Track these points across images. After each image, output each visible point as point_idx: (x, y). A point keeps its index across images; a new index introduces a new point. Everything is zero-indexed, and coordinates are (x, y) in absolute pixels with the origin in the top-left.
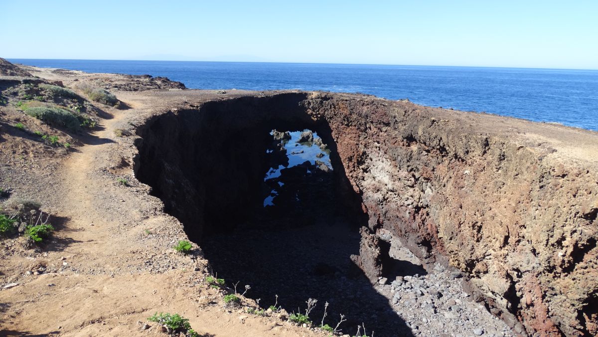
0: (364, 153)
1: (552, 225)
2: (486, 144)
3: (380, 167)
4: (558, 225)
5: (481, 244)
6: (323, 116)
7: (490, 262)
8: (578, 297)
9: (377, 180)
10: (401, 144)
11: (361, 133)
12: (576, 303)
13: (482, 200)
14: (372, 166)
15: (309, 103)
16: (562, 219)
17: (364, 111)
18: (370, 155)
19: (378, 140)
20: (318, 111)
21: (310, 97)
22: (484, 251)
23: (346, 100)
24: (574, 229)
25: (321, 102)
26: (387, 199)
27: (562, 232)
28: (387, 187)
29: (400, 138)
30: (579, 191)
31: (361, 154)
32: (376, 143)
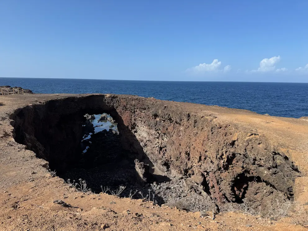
0: (134, 123)
1: (218, 149)
2: (189, 116)
3: (142, 130)
4: (220, 149)
5: (190, 162)
6: (113, 106)
7: (194, 169)
8: (231, 180)
9: (141, 136)
10: (152, 118)
11: (132, 114)
12: (230, 183)
13: (189, 141)
14: (138, 130)
15: (105, 100)
16: (221, 147)
17: (133, 103)
18: (137, 124)
19: (141, 117)
20: (110, 104)
21: (105, 97)
22: (191, 165)
23: (124, 98)
24: (226, 150)
25: (112, 100)
26: (147, 145)
27: (222, 152)
28: (146, 139)
29: (151, 115)
30: (227, 134)
31: (133, 124)
32: (140, 118)
